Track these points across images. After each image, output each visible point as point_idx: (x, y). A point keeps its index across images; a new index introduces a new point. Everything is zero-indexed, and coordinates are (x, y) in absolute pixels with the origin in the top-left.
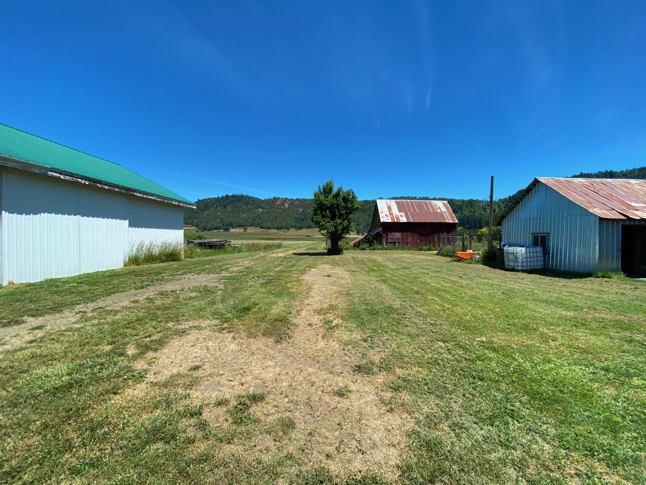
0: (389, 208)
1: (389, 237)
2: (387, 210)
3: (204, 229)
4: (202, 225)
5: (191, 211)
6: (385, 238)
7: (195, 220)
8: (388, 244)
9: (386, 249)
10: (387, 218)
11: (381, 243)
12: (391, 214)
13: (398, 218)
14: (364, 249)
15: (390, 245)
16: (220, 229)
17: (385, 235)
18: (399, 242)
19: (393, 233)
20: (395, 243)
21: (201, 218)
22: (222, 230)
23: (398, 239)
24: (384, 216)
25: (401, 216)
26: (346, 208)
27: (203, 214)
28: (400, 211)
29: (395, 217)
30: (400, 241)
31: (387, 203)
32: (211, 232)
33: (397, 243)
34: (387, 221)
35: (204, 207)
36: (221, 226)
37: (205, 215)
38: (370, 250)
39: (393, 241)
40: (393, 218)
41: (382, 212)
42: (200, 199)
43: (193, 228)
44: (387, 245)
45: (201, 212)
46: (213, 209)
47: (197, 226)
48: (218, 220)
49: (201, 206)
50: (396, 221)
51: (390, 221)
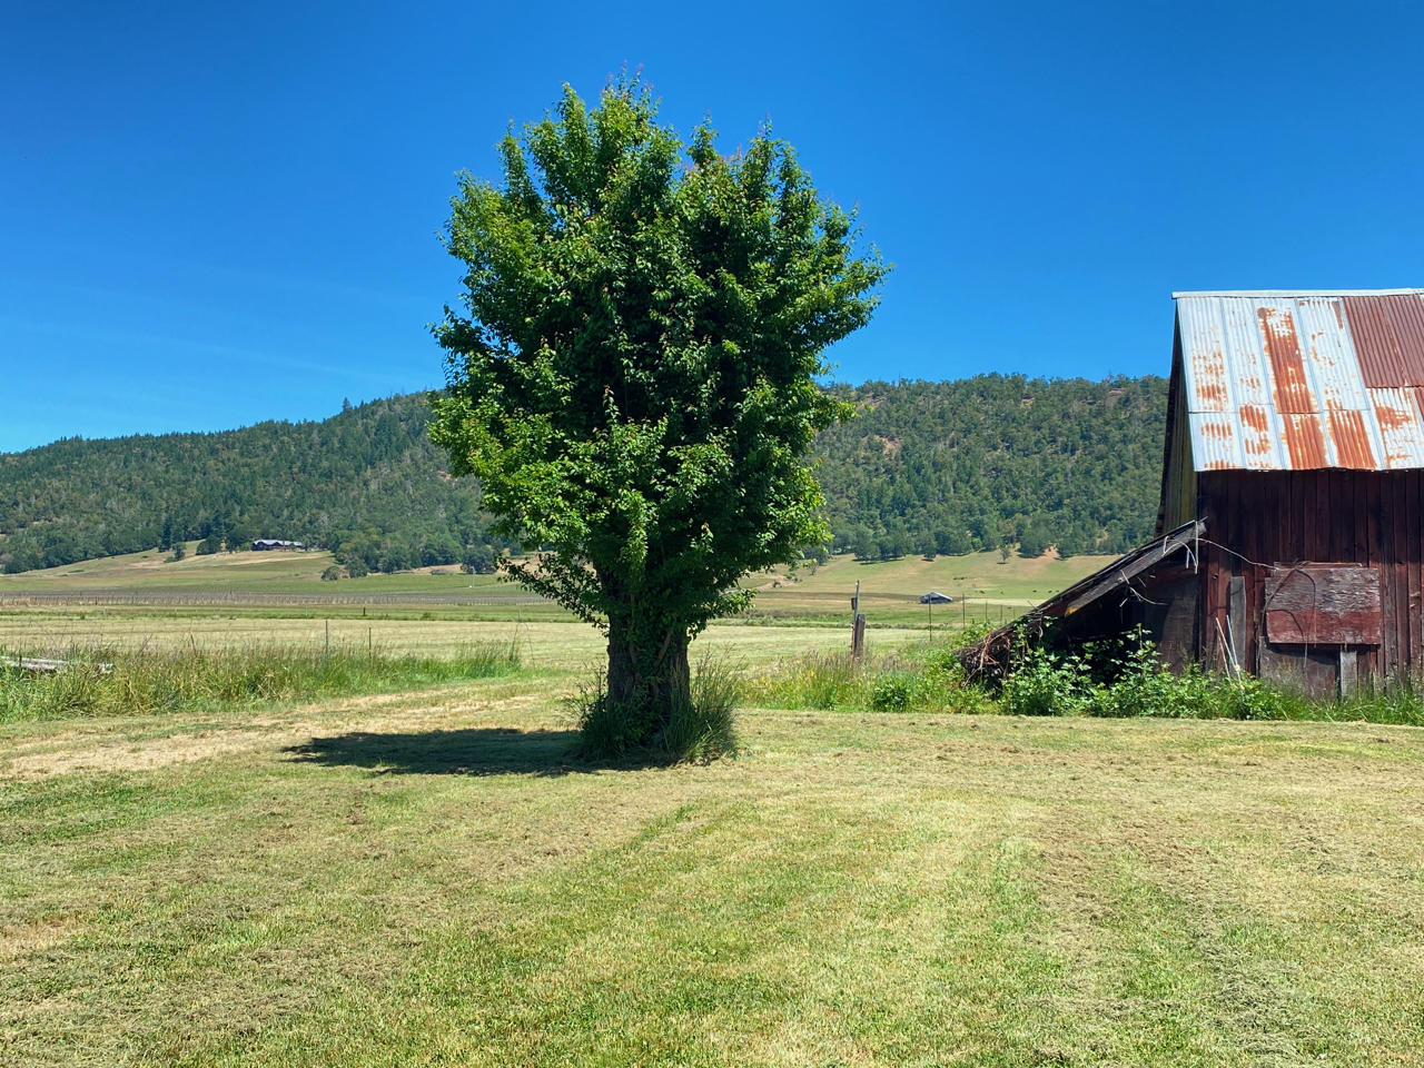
0: (1284, 355)
1: (1277, 600)
2: (1264, 369)
3: (367, 559)
4: (359, 538)
5: (303, 470)
6: (1239, 604)
7: (324, 517)
8: (1265, 656)
9: (1242, 713)
10: (1250, 433)
11: (1199, 650)
12: (1292, 402)
13: (1351, 435)
14: (1039, 706)
15: (1283, 675)
16: (447, 563)
17: (1238, 581)
18: (1362, 650)
19: (1312, 569)
20: (1327, 654)
21: (356, 500)
22: (456, 568)
23: (1359, 620)
24: (1233, 420)
25: (1387, 417)
26: (716, 317)
27: (366, 484)
28: (1376, 374)
29: (1325, 428)
30: (1376, 636)
31: (1263, 313)
32: (400, 576)
33: (1347, 660)
34: (1254, 462)
35: (375, 444)
36: (454, 544)
37: (373, 486)
38: (1095, 711)
39: (1314, 638)
40: (1312, 436)
41: (1212, 392)
42: (355, 403)
43: (314, 555)
44: (1253, 668)
45: (358, 470)
46: (420, 453)
47: (332, 545)
48: (442, 514)
49: (360, 441)
50: (1332, 459)
51: (1277, 458)
